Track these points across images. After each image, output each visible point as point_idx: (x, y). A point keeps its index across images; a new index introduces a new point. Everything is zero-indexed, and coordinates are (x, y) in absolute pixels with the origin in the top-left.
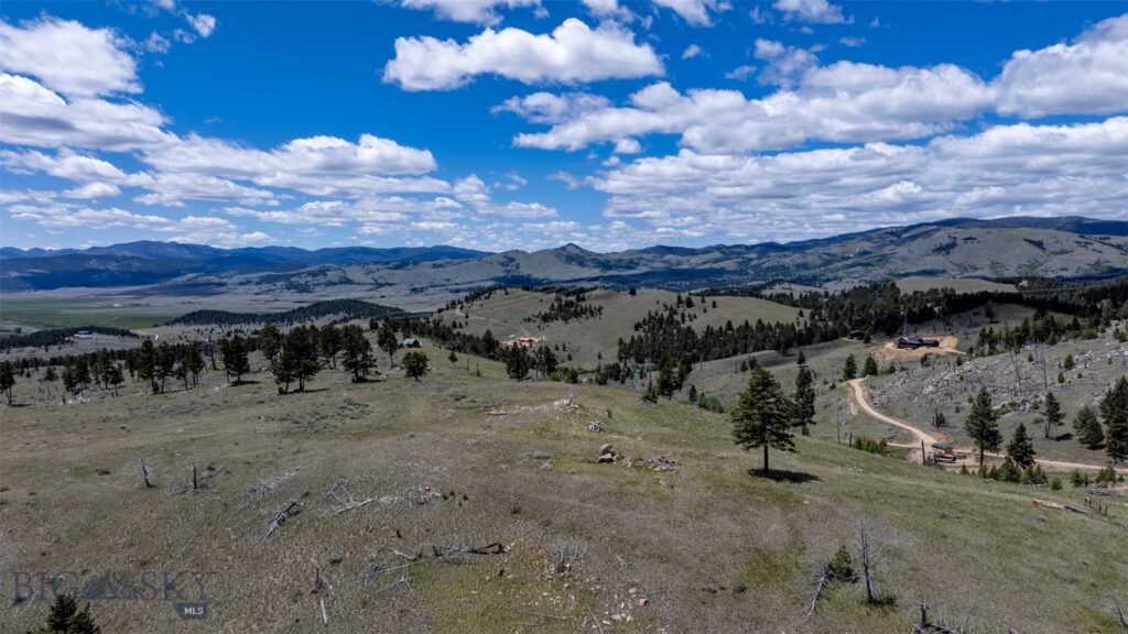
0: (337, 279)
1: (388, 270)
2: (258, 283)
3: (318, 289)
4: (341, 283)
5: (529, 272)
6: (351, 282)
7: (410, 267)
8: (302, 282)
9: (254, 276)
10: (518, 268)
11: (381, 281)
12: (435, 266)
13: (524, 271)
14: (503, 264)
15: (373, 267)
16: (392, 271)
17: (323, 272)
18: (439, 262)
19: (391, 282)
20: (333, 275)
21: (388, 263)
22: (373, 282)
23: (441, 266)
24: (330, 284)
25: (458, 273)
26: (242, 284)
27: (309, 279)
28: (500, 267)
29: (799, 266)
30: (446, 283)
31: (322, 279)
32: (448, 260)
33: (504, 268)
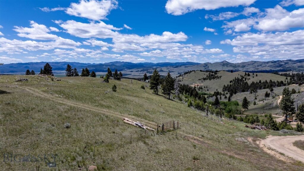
0: (159, 70)
1: (173, 68)
2: (140, 71)
6: (163, 71)
7: (179, 67)
8: (151, 71)
9: (140, 70)
10: (208, 67)
11: (171, 71)
12: (185, 67)
13: (210, 69)
14: (204, 66)
15: (169, 67)
18: (186, 66)
19: (173, 71)
21: (173, 66)
22: (169, 71)
23: (187, 67)
26: (137, 71)
27: (153, 70)
29: (299, 67)
32: (189, 65)
33: (204, 68)
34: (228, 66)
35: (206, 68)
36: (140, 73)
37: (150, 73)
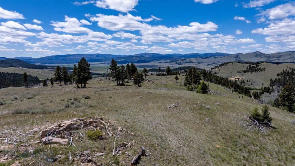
0: (188, 61)
2: (169, 62)
3: (183, 64)
4: (189, 62)
5: (243, 59)
6: (192, 62)
7: (208, 58)
8: (180, 62)
9: (168, 61)
10: (240, 58)
11: (200, 62)
12: (215, 58)
14: (235, 57)
15: (198, 58)
16: (203, 59)
17: (185, 60)
18: (216, 57)
19: (202, 62)
20: (187, 60)
21: (202, 57)
22: (198, 62)
23: (217, 58)
24: (187, 63)
25: (222, 60)
26: (165, 63)
27: (181, 61)
30: (218, 62)
31: (184, 61)
32: (219, 56)
33: (236, 58)
34: (262, 57)
36: (168, 64)
37: (179, 65)
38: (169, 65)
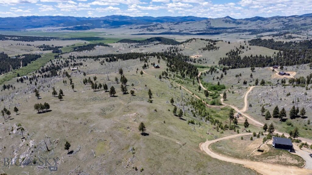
0: (160, 28)
1: (173, 25)
2: (140, 28)
3: (155, 30)
4: (161, 29)
5: (213, 26)
6: (163, 28)
7: (180, 24)
8: (151, 28)
9: (139, 26)
10: (210, 24)
11: (171, 28)
13: (212, 25)
14: (206, 23)
15: (170, 24)
16: (175, 25)
17: (156, 25)
19: (174, 28)
20: (159, 26)
21: (174, 22)
22: (169, 28)
23: (188, 23)
24: (158, 29)
25: (193, 26)
26: (136, 28)
27: (153, 27)
28: (205, 24)
29: (302, 25)
30: (189, 29)
31: (156, 28)
32: (191, 22)
33: (206, 24)
34: (231, 23)
35: (208, 25)
36: (139, 30)
37: (150, 31)
38: (140, 32)
